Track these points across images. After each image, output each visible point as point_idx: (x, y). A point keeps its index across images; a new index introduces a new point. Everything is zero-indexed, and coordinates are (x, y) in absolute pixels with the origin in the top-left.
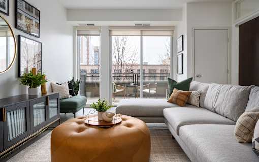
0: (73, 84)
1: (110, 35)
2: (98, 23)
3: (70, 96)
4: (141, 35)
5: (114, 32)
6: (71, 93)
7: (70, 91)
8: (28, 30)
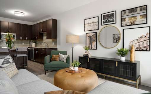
8: (132, 24)
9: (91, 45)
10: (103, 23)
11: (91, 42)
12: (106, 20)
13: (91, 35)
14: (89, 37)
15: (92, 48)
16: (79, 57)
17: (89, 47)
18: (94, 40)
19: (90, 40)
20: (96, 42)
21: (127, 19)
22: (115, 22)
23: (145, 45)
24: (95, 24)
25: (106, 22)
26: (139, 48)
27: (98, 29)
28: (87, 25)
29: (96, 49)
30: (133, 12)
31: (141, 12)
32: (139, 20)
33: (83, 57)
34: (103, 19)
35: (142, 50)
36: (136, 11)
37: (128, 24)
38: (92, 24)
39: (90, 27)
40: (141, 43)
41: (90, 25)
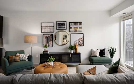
3: (99, 56)
8: (75, 31)
9: (48, 44)
10: (58, 28)
11: (48, 42)
12: (60, 26)
13: (48, 36)
14: (46, 37)
15: (48, 46)
16: (40, 54)
17: (46, 45)
18: (51, 40)
20: (52, 42)
21: (73, 28)
22: (66, 29)
23: (82, 43)
24: (51, 28)
25: (60, 28)
26: (79, 45)
27: (54, 32)
28: (44, 28)
29: (52, 46)
30: (76, 24)
31: (79, 25)
32: (79, 29)
33: (43, 53)
34: (58, 25)
35: (80, 46)
36: (77, 24)
37: (74, 31)
38: (49, 28)
39: (47, 30)
40: (80, 42)
41: (46, 28)
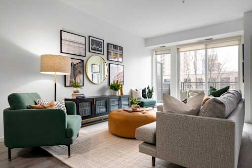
0: (147, 90)
1: (178, 52)
2: (167, 45)
3: (143, 98)
4: (206, 49)
5: (181, 50)
6: (144, 96)
7: (143, 95)
9: (75, 80)
10: (91, 49)
11: (74, 75)
12: (94, 46)
13: (75, 62)
17: (71, 82)
18: (80, 72)
19: (72, 71)
21: (112, 54)
22: (103, 53)
24: (81, 46)
25: (94, 50)
27: (85, 56)
28: (67, 43)
29: (82, 85)
31: (119, 51)
36: (117, 49)
38: (76, 45)
39: (73, 49)
